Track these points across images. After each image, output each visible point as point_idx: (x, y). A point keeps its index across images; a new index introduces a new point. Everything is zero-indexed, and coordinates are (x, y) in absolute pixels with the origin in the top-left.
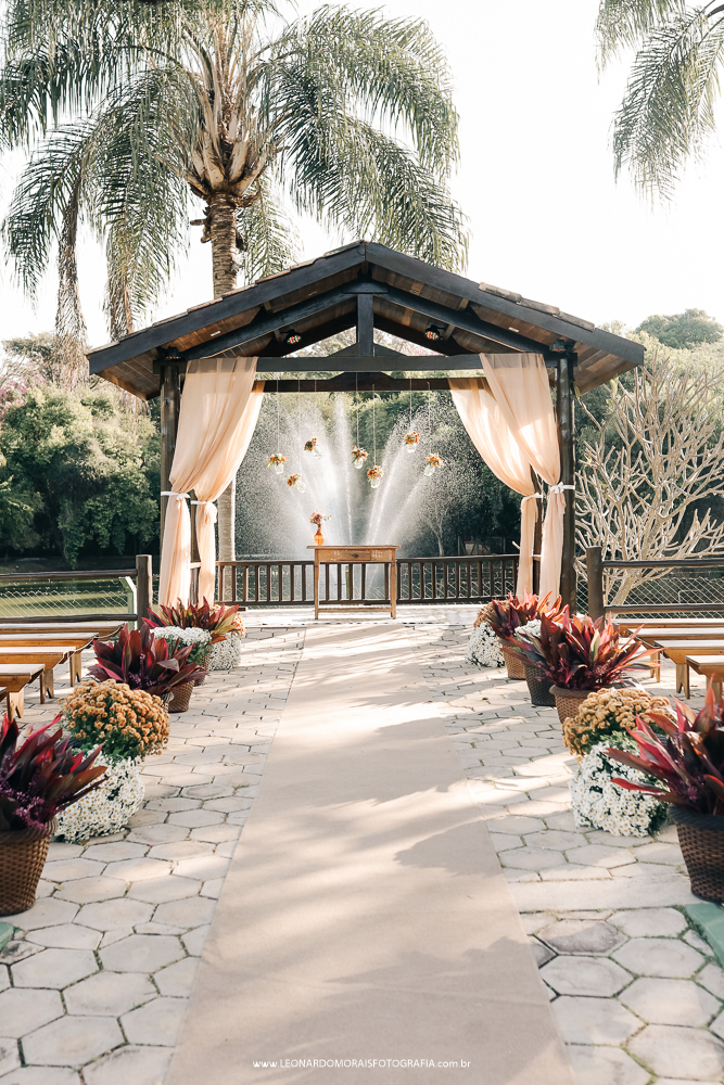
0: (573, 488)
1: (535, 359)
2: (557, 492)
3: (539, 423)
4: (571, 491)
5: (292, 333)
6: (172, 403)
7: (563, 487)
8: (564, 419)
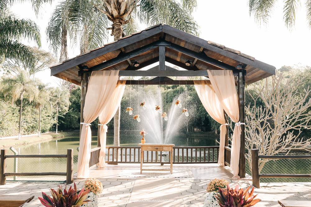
0: (244, 124)
1: (229, 72)
2: (238, 125)
3: (231, 97)
4: (243, 125)
5: (136, 63)
6: (85, 88)
7: (240, 123)
8: (241, 96)
